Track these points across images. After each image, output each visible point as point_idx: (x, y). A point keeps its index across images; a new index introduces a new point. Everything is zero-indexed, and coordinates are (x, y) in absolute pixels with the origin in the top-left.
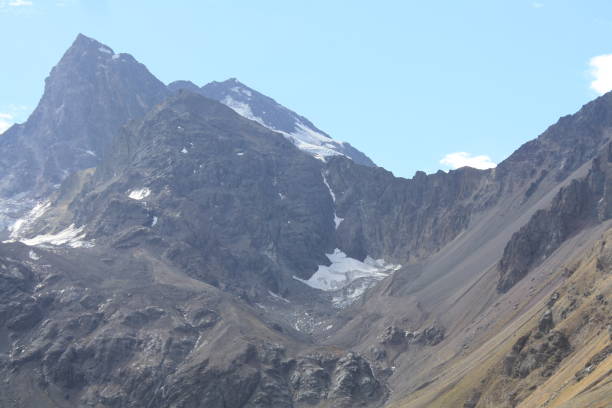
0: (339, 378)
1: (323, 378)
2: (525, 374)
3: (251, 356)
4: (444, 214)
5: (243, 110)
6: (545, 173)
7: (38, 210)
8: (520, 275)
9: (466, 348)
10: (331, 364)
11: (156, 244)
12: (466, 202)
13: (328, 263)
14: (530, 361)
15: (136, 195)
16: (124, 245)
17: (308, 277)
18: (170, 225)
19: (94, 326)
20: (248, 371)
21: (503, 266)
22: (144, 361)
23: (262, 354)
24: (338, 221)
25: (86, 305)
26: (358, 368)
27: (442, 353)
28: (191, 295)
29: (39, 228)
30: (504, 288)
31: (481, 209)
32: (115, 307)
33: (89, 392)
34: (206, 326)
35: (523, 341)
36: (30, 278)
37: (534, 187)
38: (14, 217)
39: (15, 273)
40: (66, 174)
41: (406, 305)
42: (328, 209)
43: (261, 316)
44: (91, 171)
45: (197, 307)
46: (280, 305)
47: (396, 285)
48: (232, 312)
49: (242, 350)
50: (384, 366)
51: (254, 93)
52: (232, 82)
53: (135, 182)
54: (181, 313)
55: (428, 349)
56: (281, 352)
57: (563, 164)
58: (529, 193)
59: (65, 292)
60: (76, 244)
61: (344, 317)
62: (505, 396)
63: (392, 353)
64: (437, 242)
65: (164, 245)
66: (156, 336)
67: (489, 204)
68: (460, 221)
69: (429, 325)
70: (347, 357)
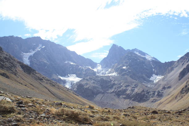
0: (156, 94)
1: (154, 94)
2: (183, 93)
3: (143, 91)
4: (170, 68)
5: (137, 53)
6: (185, 61)
7: (110, 70)
8: (182, 78)
9: (174, 89)
10: (155, 92)
11: (128, 75)
12: (173, 66)
13: (152, 76)
14: (184, 92)
15: (124, 68)
16: (123, 75)
17: (150, 78)
18: (129, 72)
19: (120, 87)
20: (143, 93)
21: (179, 76)
22: (128, 92)
23: (145, 91)
24: (154, 70)
25: (119, 84)
26: (159, 92)
27: (171, 89)
28: (133, 82)
29: (110, 73)
30: (180, 80)
31: (175, 67)
32: (123, 84)
33: (121, 96)
34: (136, 87)
35: (183, 89)
36: (111, 81)
37: (183, 64)
38: (107, 71)
39: (109, 80)
40: (113, 65)
41: (165, 83)
42: (152, 68)
43: (144, 85)
44: (117, 64)
45: (135, 84)
46: (146, 83)
47: (163, 79)
48: (140, 85)
49: (142, 90)
50: (162, 92)
51: (139, 50)
52: (136, 49)
53: (124, 66)
54: (132, 85)
55: (169, 89)
56: (147, 90)
57: (188, 60)
58: (183, 65)
59: (116, 82)
60: (116, 75)
61: (156, 84)
62: (181, 96)
63: (163, 90)
64: (169, 73)
65: (129, 75)
66: (129, 88)
67: (177, 66)
68: (172, 69)
69: (169, 85)
70: (157, 91)
